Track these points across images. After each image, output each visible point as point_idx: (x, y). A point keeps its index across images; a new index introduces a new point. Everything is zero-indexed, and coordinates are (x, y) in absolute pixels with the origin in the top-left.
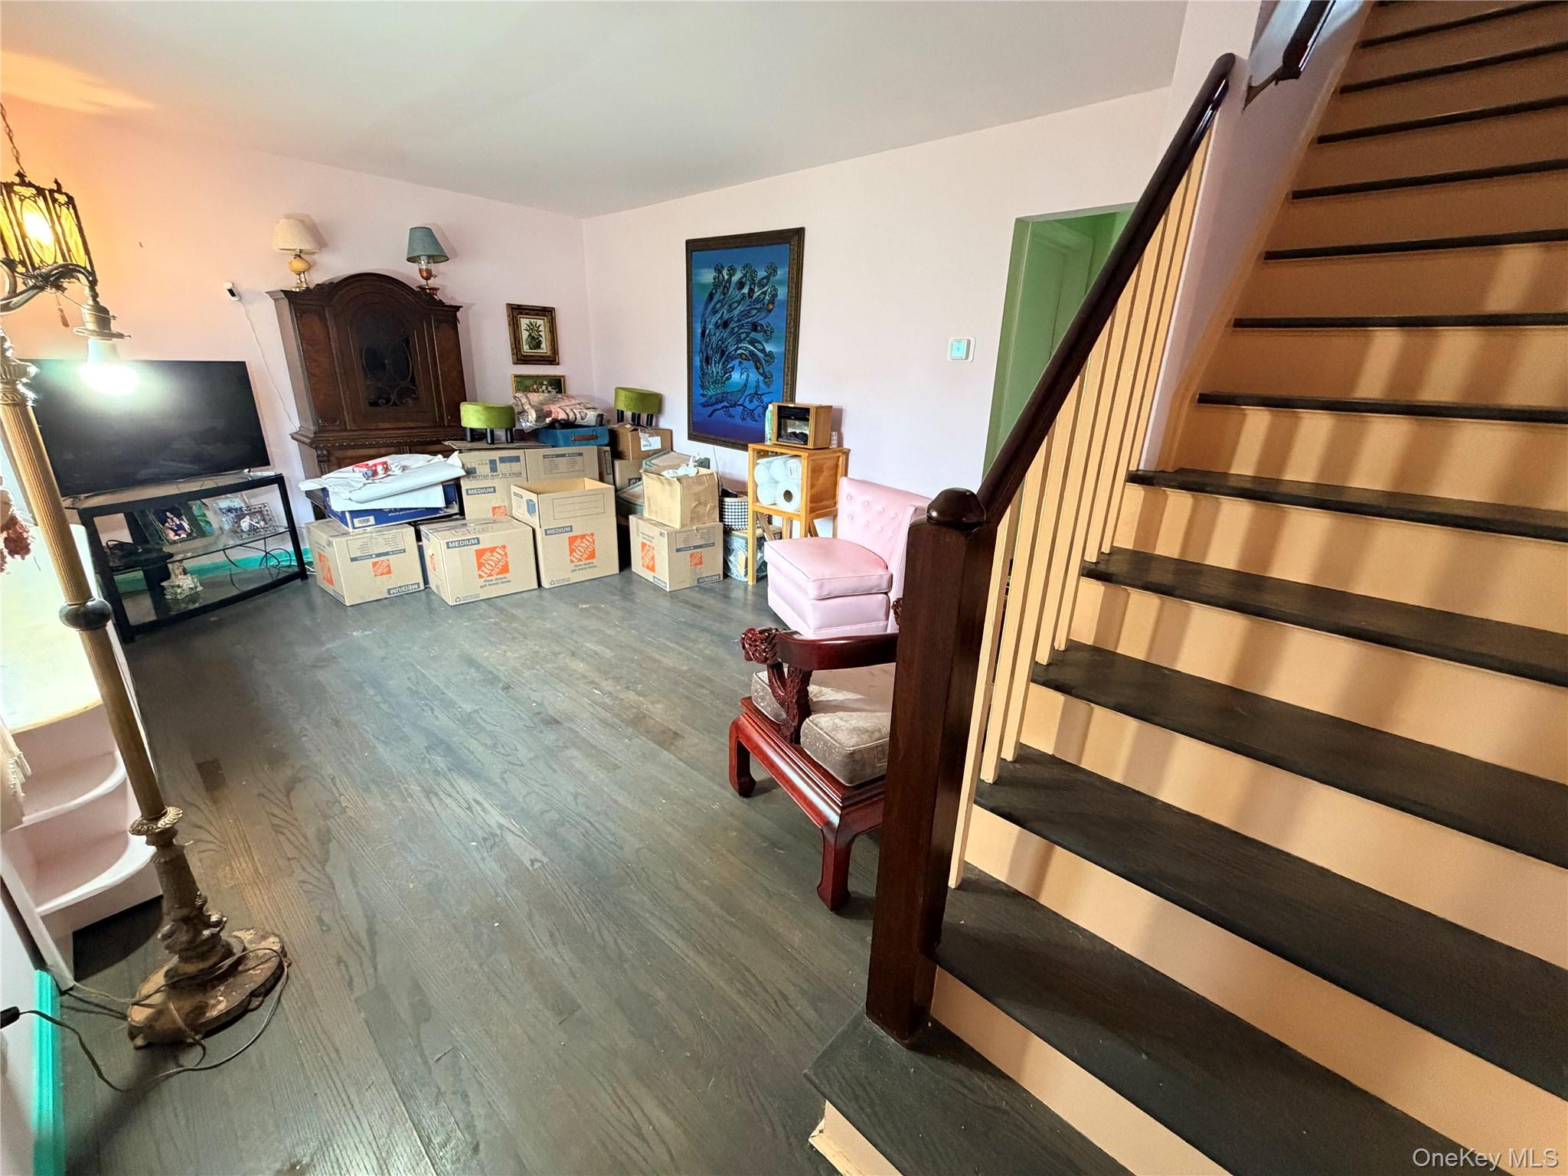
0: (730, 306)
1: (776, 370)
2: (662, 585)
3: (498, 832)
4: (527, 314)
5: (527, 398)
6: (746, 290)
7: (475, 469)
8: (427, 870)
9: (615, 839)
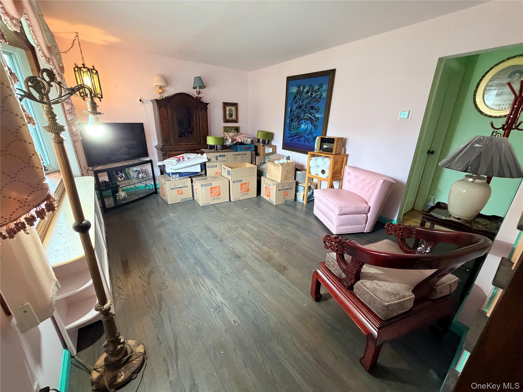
0: (303, 100)
1: (320, 124)
2: (273, 203)
3: (221, 305)
4: (229, 105)
5: (228, 134)
6: (309, 94)
7: (211, 159)
8: (195, 320)
9: (266, 315)
